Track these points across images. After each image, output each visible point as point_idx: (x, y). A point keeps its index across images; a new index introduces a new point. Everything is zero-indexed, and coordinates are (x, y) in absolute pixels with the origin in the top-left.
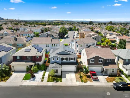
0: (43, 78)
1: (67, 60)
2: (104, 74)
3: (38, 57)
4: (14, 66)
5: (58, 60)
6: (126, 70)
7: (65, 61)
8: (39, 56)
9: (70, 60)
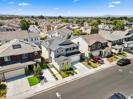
0: (54, 75)
1: (71, 50)
2: (103, 57)
3: (36, 53)
4: (3, 73)
5: (62, 51)
6: (115, 50)
7: (69, 52)
8: (38, 52)
9: (73, 50)
